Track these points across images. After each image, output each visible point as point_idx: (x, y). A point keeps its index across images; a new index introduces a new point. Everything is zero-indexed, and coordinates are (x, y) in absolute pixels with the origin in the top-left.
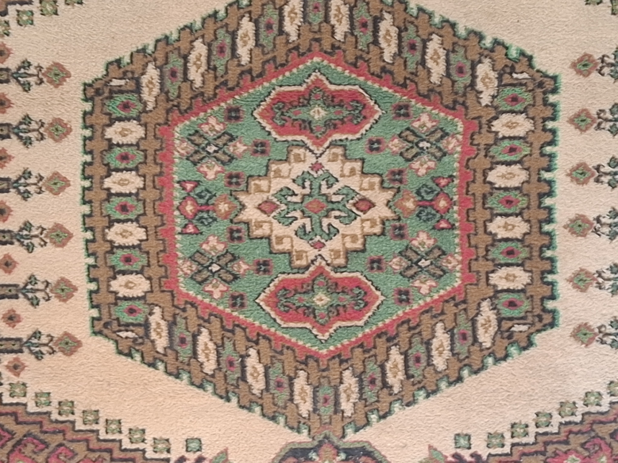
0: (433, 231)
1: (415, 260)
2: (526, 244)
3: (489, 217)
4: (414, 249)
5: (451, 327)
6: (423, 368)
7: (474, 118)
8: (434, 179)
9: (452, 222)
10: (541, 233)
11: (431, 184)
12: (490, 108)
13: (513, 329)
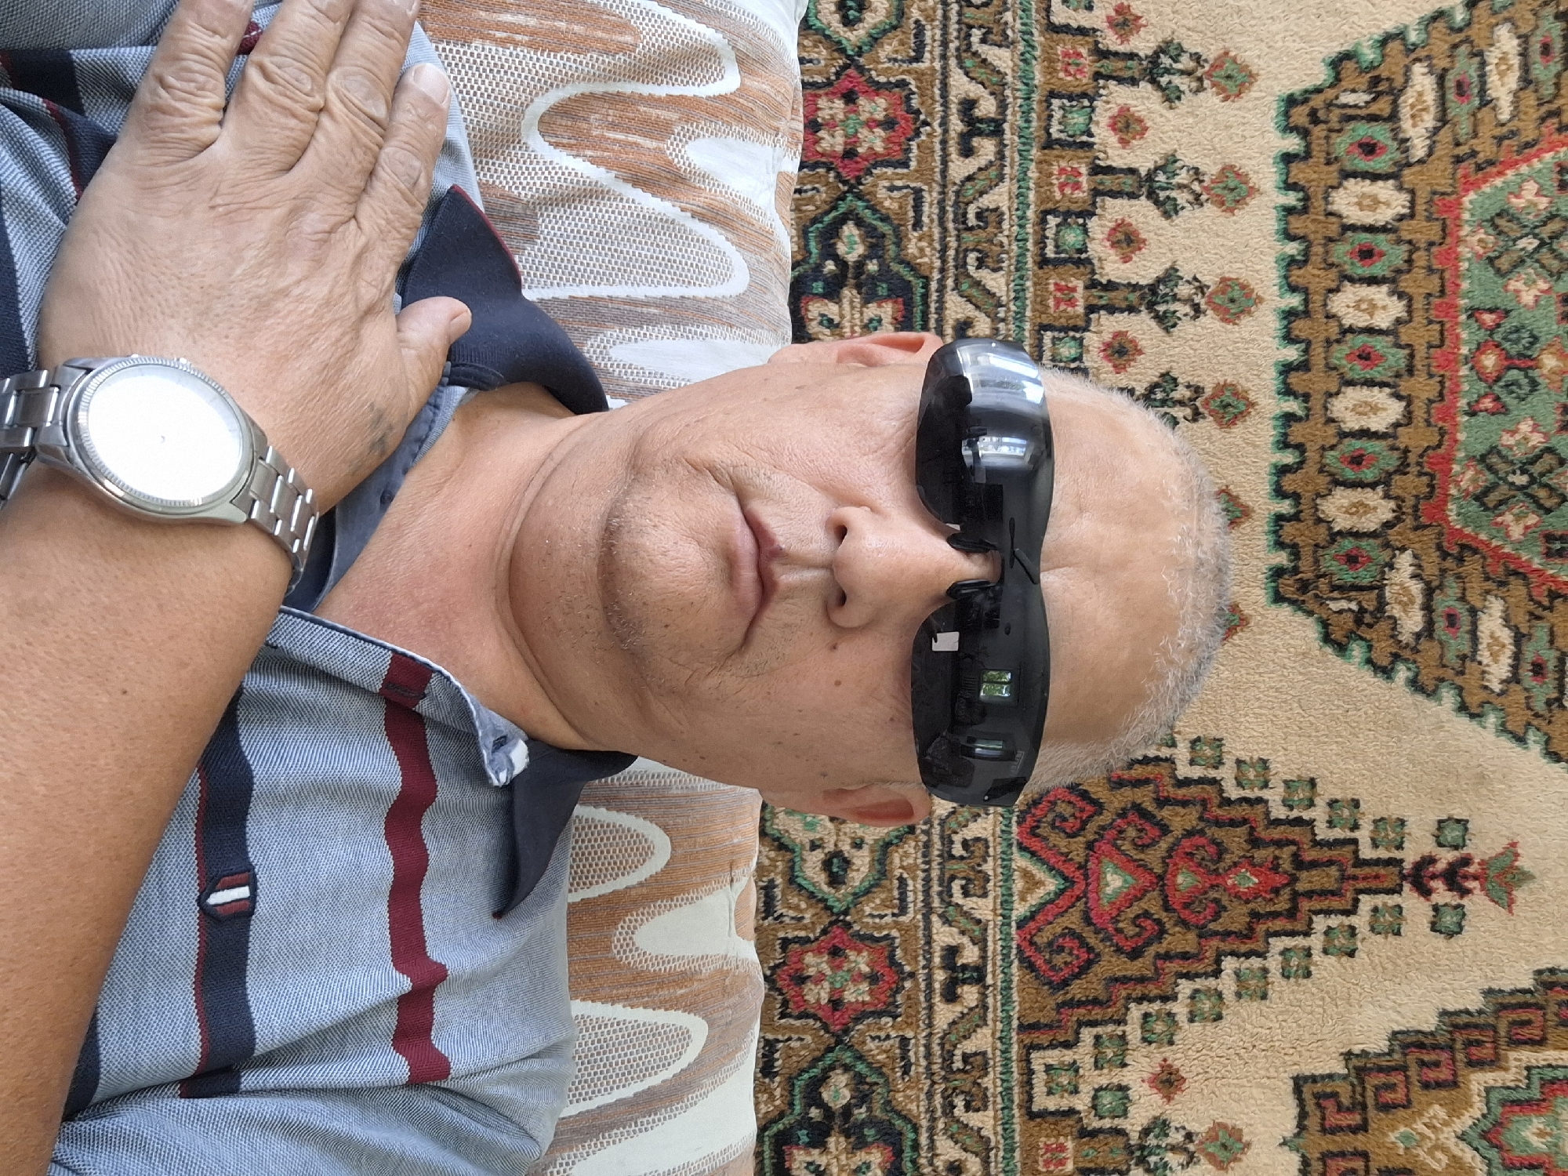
1: (1544, 250)
2: (1334, 270)
3: (1402, 329)
4: (1545, 273)
5: (1485, 109)
6: (1538, 32)
7: (1426, 527)
10: (1305, 291)
13: (1367, 97)
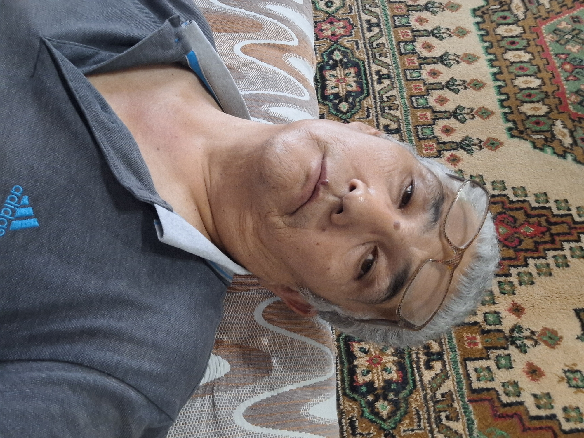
0: (569, 53)
8: (579, 79)
9: (556, 57)
11: (579, 77)
12: (553, 118)
